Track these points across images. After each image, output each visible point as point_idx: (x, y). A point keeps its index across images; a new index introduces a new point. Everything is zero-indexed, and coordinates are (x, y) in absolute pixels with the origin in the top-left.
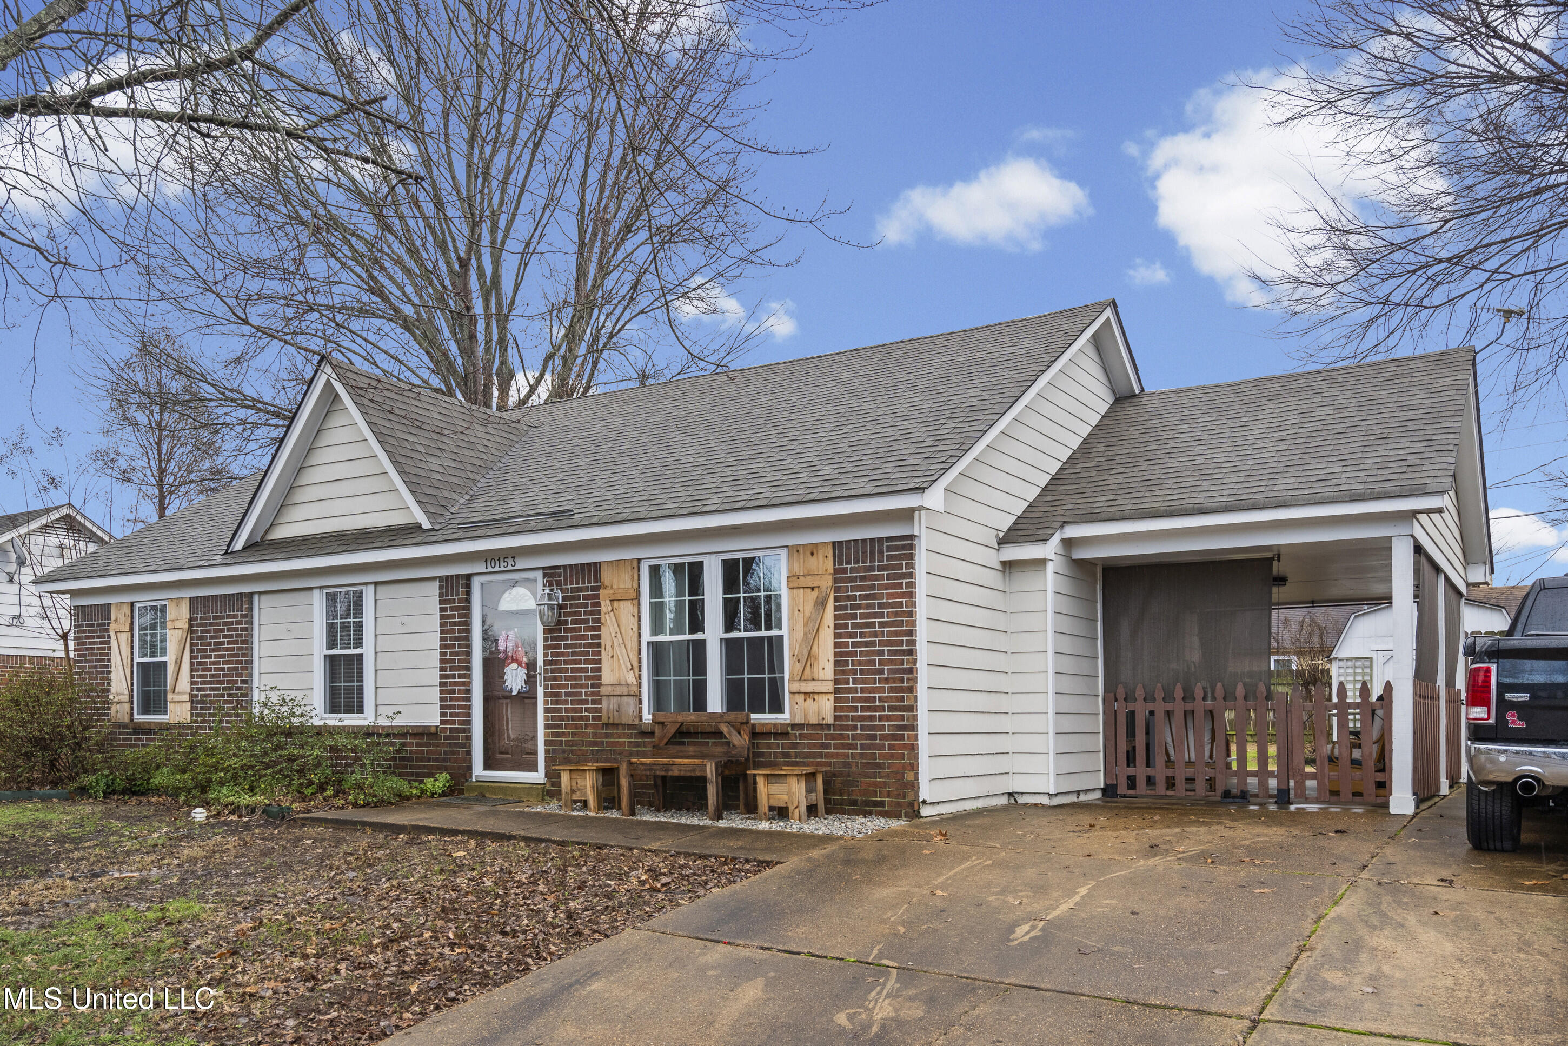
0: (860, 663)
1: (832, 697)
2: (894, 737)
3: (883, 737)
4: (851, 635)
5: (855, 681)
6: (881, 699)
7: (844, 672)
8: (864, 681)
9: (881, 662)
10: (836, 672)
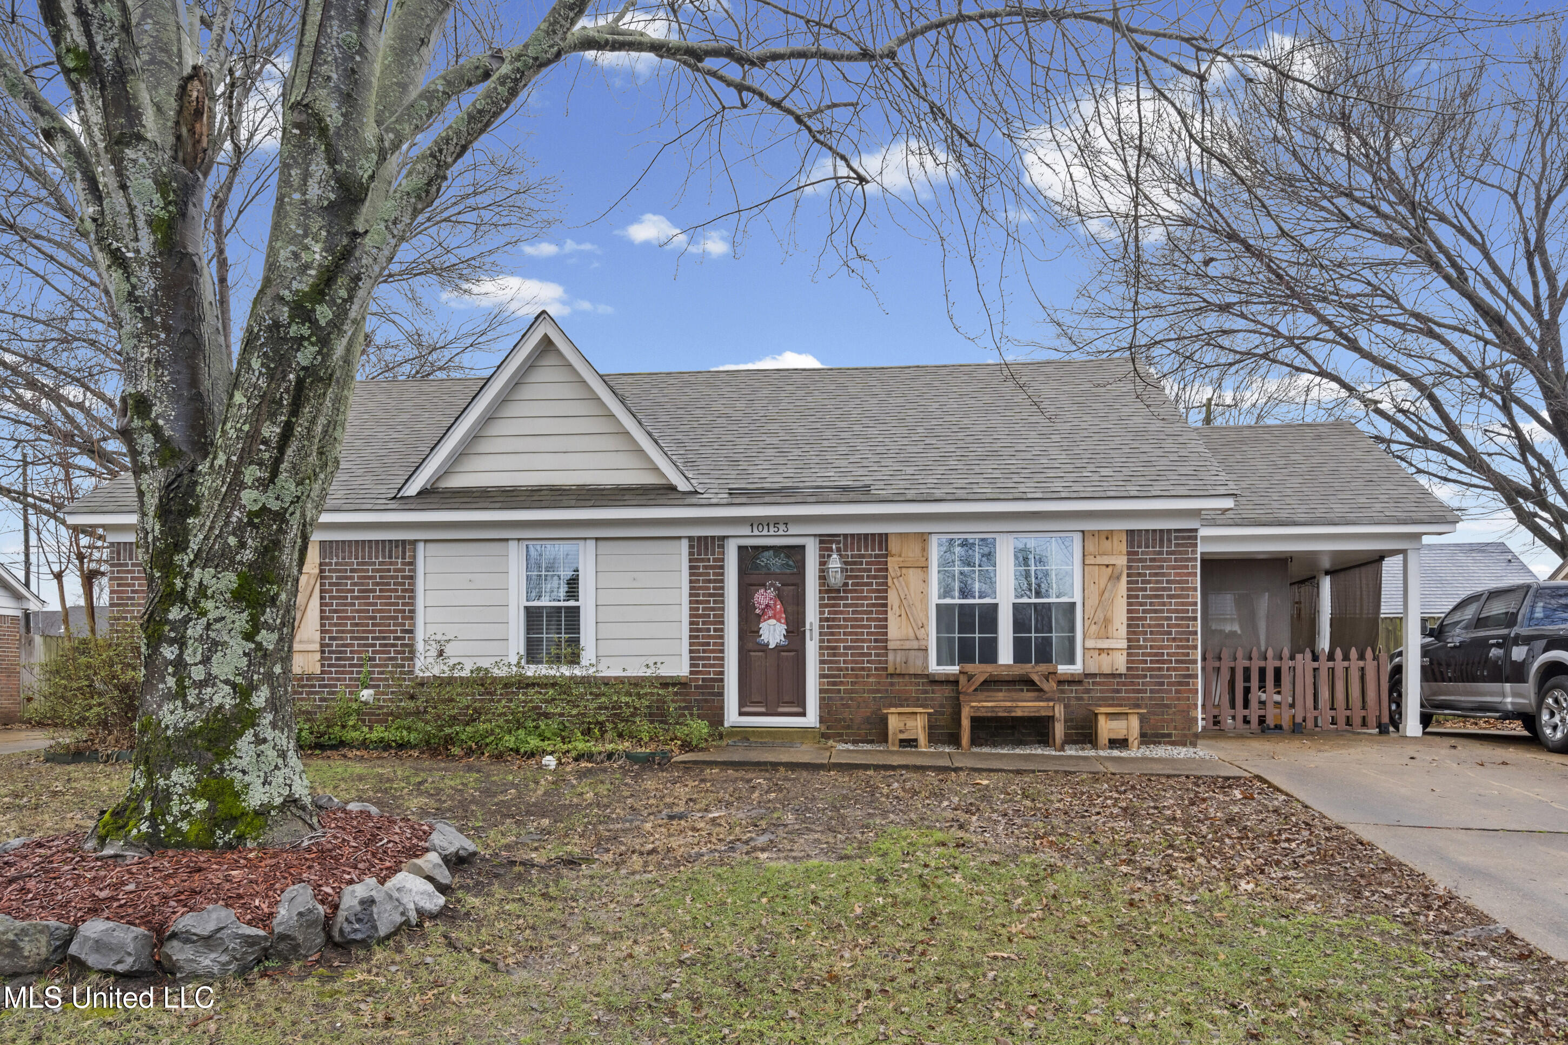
0: (1150, 626)
1: (1125, 653)
2: (1180, 684)
3: (1170, 684)
4: (1141, 604)
5: (1145, 640)
6: (1168, 654)
7: (1134, 633)
8: (1153, 640)
9: (1168, 626)
10: (1128, 633)
